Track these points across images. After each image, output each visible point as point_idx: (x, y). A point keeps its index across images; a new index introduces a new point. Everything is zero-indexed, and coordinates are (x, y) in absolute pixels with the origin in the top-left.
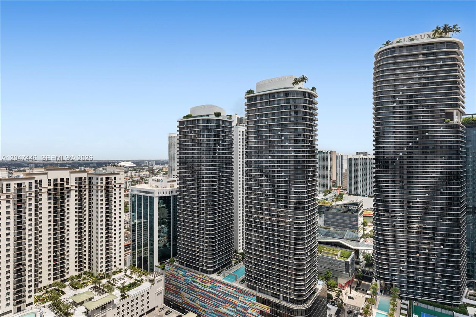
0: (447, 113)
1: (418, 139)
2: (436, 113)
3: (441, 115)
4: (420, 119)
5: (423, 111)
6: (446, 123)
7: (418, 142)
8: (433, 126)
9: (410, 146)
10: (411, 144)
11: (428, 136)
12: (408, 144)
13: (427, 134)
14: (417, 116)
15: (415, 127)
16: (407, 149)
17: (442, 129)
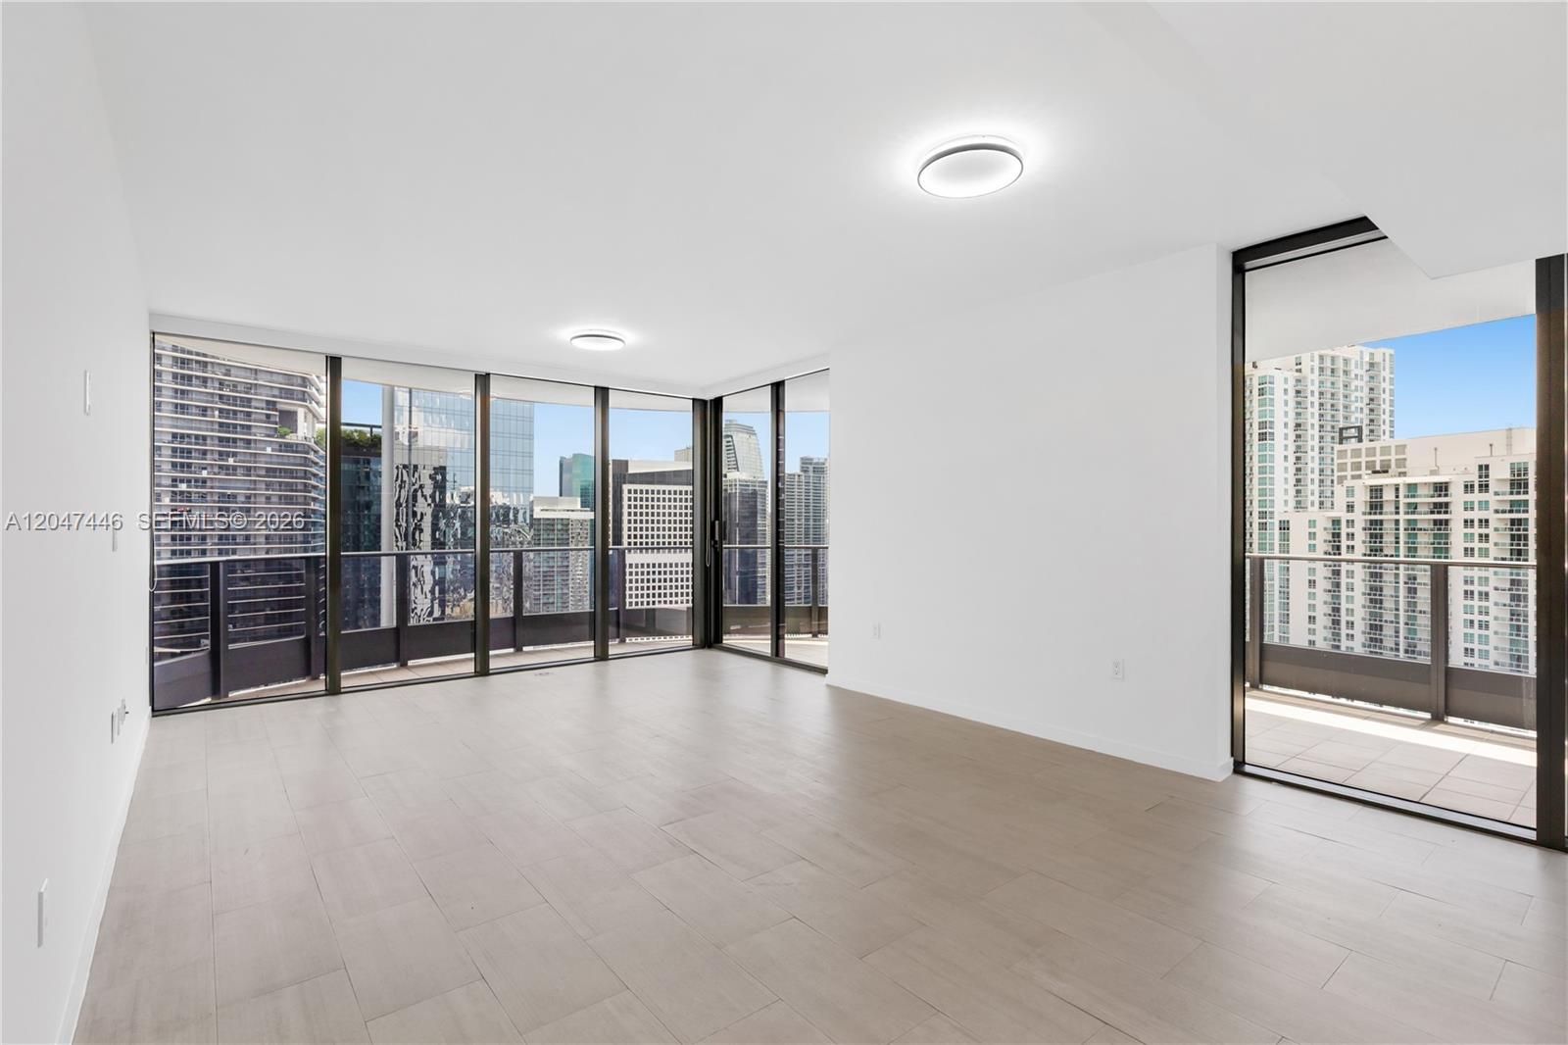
0: (282, 412)
1: (204, 474)
2: (256, 408)
3: (268, 416)
4: (213, 416)
5: (221, 397)
6: (283, 437)
7: (204, 481)
8: (248, 442)
9: (182, 493)
10: (183, 487)
11: (235, 468)
12: (176, 486)
13: (231, 461)
14: (205, 409)
15: (197, 437)
16: (172, 501)
17: (269, 450)
